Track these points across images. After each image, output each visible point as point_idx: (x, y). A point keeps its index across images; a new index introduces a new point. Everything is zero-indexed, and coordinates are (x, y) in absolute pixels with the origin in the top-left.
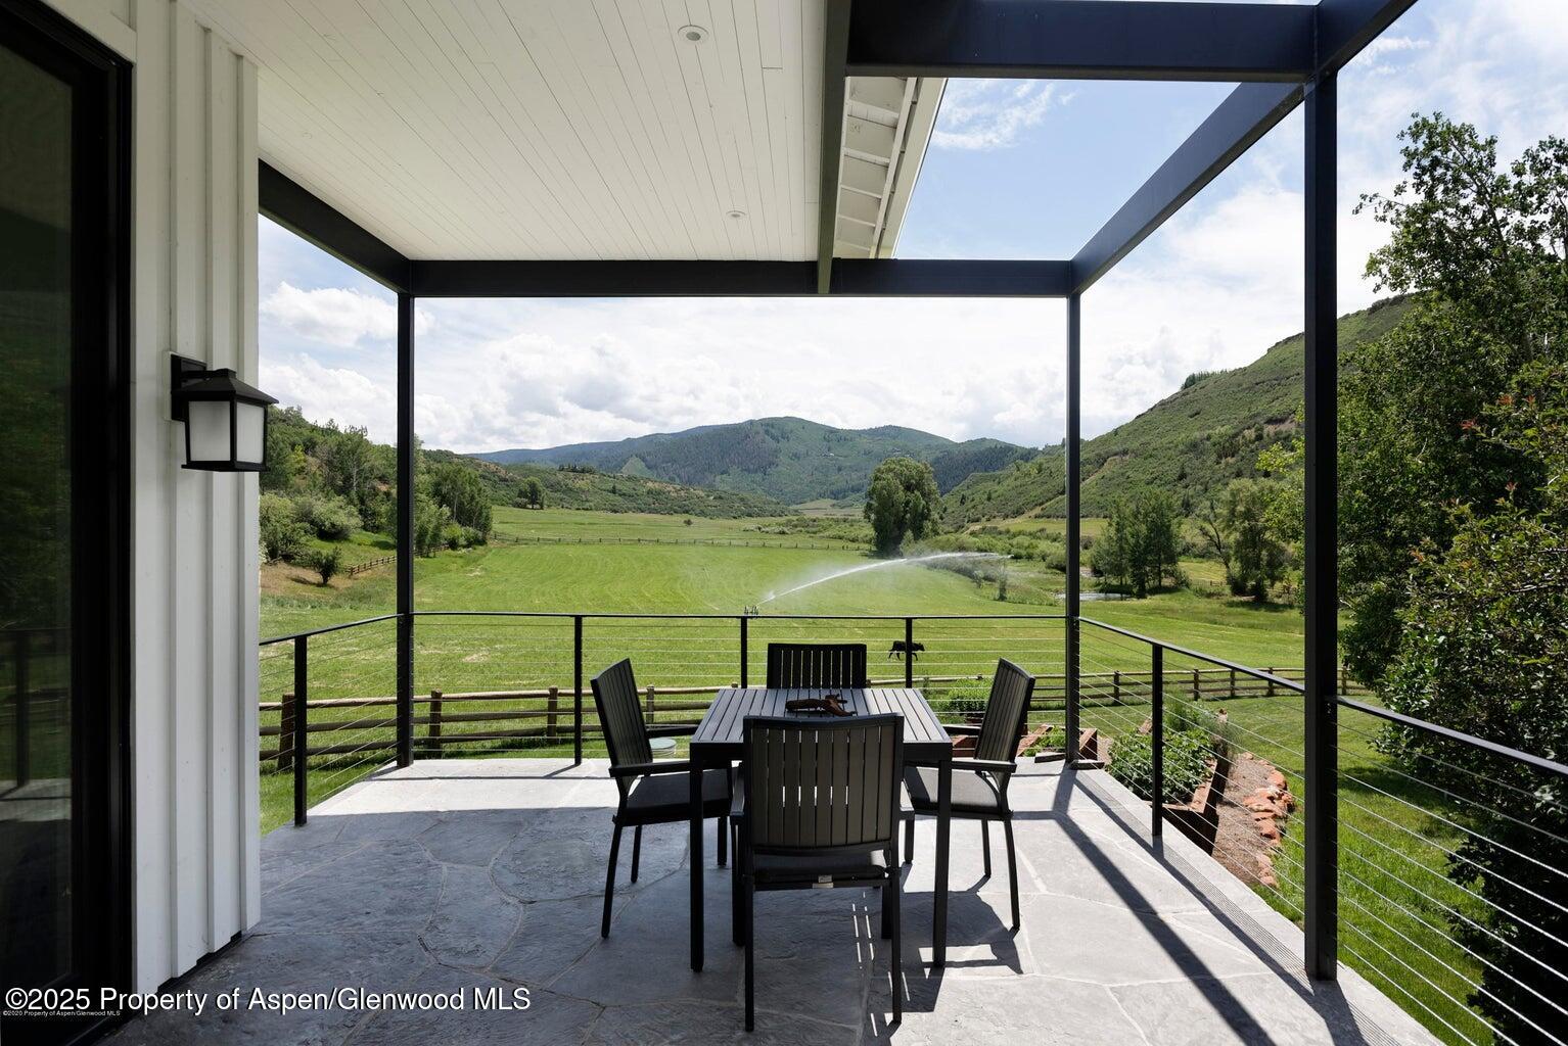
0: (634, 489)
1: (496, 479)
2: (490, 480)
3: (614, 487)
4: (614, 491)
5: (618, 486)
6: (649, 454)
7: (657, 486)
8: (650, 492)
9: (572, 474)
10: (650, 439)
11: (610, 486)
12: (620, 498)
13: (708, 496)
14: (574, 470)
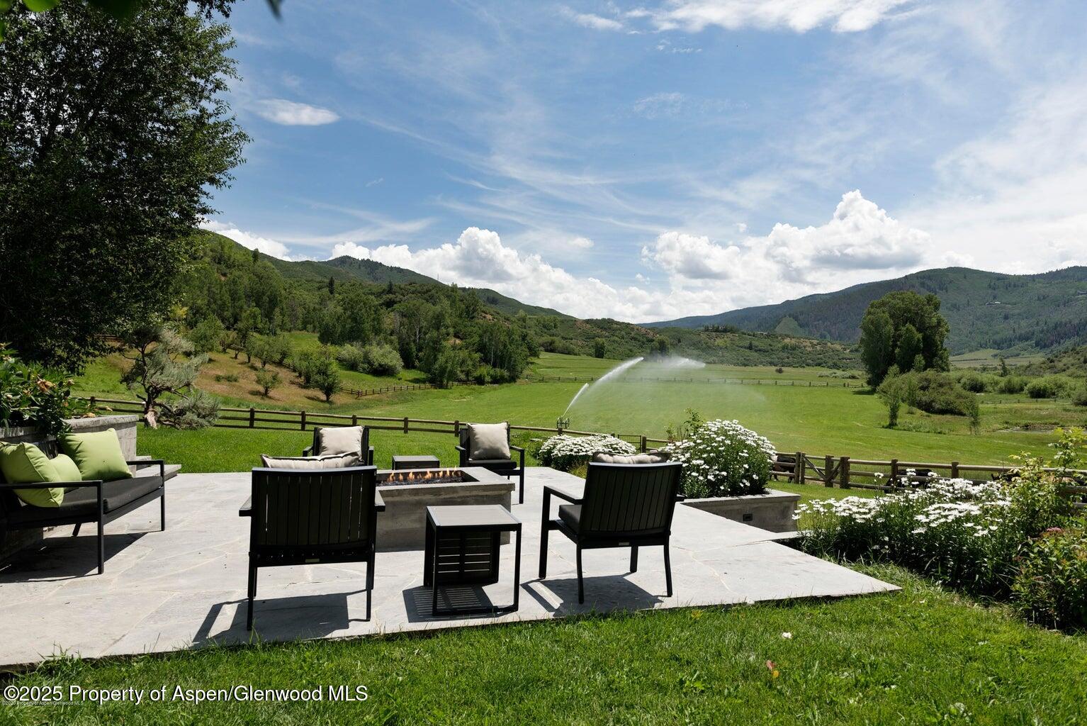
0: (770, 345)
1: (645, 340)
2: (639, 341)
3: (751, 344)
4: (750, 348)
5: (755, 343)
6: (802, 313)
7: (793, 341)
8: (785, 348)
9: (714, 333)
10: (806, 300)
11: (747, 343)
12: (755, 354)
13: (845, 349)
14: (717, 330)
